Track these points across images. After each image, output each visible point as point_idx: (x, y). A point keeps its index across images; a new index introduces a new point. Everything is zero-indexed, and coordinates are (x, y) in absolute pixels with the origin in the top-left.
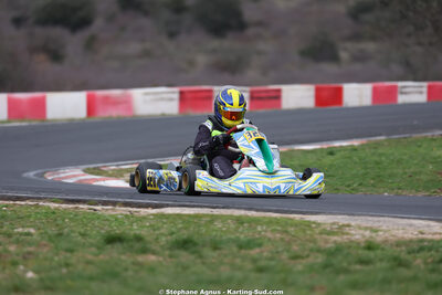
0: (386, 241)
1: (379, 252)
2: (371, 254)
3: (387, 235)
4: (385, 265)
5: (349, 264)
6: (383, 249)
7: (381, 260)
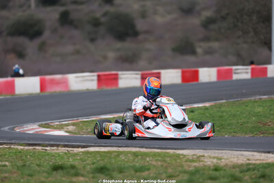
0: (226, 165)
1: (222, 172)
2: (217, 173)
3: (227, 161)
4: (225, 180)
5: (204, 180)
6: (224, 170)
7: (224, 177)
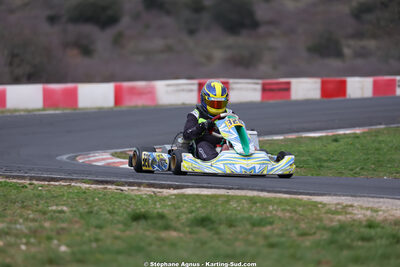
0: (385, 220)
1: (379, 230)
2: (372, 232)
3: (386, 214)
4: (384, 242)
5: (352, 240)
6: (383, 228)
7: (381, 238)
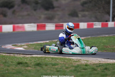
0: (90, 64)
4: (90, 70)
5: (81, 70)
6: (90, 66)
7: (89, 69)
